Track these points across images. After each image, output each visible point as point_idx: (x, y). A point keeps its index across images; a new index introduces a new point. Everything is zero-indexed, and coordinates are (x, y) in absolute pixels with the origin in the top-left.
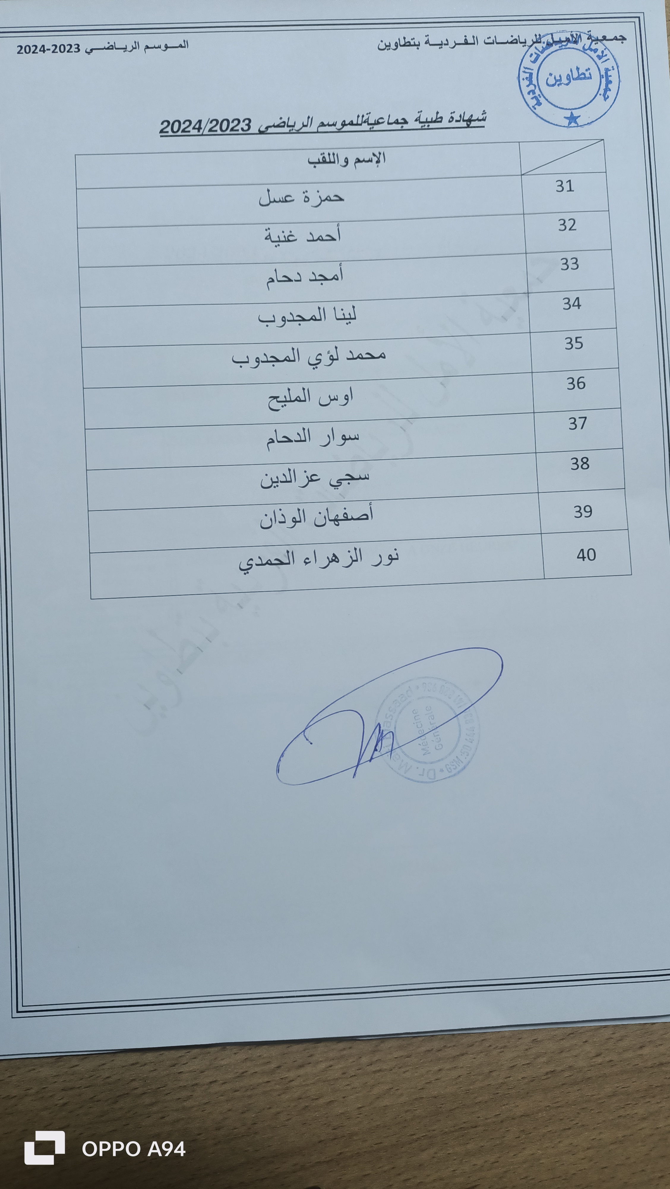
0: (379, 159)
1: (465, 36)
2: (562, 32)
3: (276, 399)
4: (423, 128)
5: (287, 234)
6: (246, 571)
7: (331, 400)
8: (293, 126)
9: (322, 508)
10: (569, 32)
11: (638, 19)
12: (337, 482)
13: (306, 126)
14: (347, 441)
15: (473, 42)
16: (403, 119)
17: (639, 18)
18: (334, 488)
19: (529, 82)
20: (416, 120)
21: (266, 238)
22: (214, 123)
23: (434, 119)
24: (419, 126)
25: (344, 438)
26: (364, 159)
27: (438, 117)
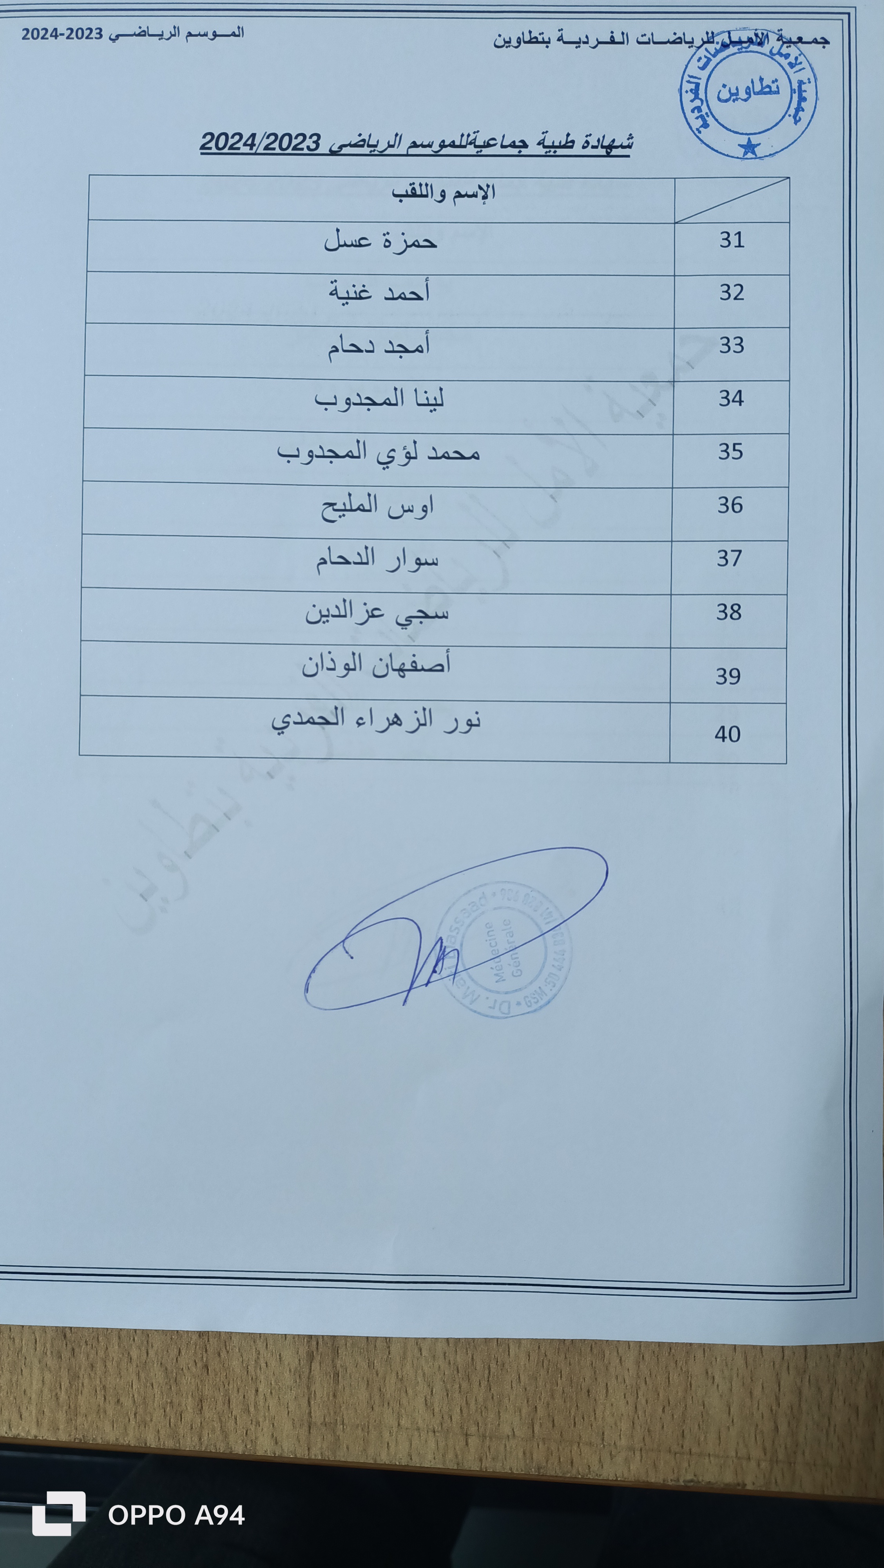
0: (486, 193)
1: (612, 32)
2: (742, 29)
3: (331, 508)
4: (548, 154)
5: (359, 288)
6: (280, 730)
7: (405, 511)
8: (376, 146)
9: (384, 652)
10: (753, 30)
11: (847, 16)
12: (406, 620)
13: (393, 146)
14: (422, 567)
15: (622, 41)
16: (522, 141)
17: (849, 14)
18: (400, 627)
19: (693, 95)
20: (539, 144)
21: (331, 294)
22: (272, 138)
23: (563, 143)
24: (542, 151)
25: (419, 563)
26: (467, 192)
27: (569, 139)
